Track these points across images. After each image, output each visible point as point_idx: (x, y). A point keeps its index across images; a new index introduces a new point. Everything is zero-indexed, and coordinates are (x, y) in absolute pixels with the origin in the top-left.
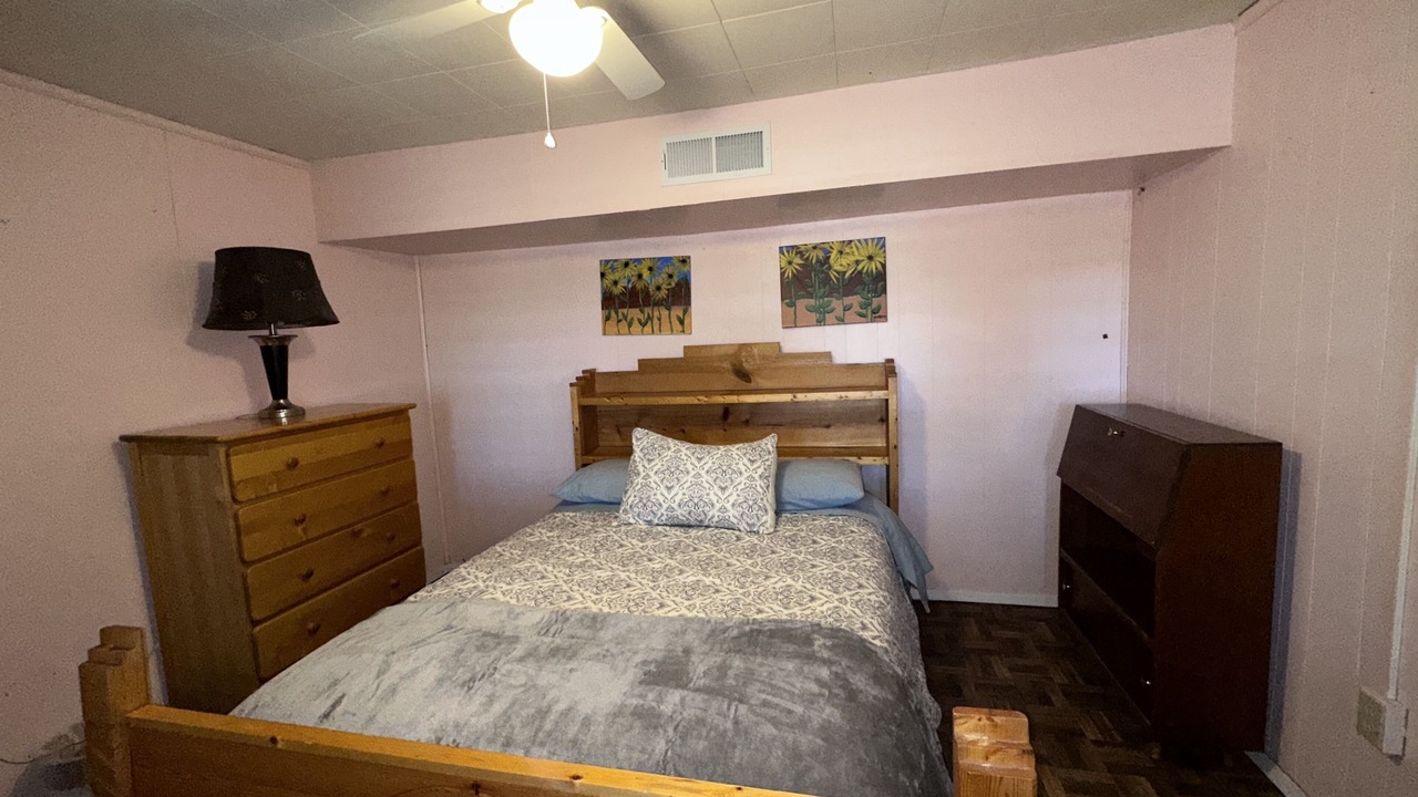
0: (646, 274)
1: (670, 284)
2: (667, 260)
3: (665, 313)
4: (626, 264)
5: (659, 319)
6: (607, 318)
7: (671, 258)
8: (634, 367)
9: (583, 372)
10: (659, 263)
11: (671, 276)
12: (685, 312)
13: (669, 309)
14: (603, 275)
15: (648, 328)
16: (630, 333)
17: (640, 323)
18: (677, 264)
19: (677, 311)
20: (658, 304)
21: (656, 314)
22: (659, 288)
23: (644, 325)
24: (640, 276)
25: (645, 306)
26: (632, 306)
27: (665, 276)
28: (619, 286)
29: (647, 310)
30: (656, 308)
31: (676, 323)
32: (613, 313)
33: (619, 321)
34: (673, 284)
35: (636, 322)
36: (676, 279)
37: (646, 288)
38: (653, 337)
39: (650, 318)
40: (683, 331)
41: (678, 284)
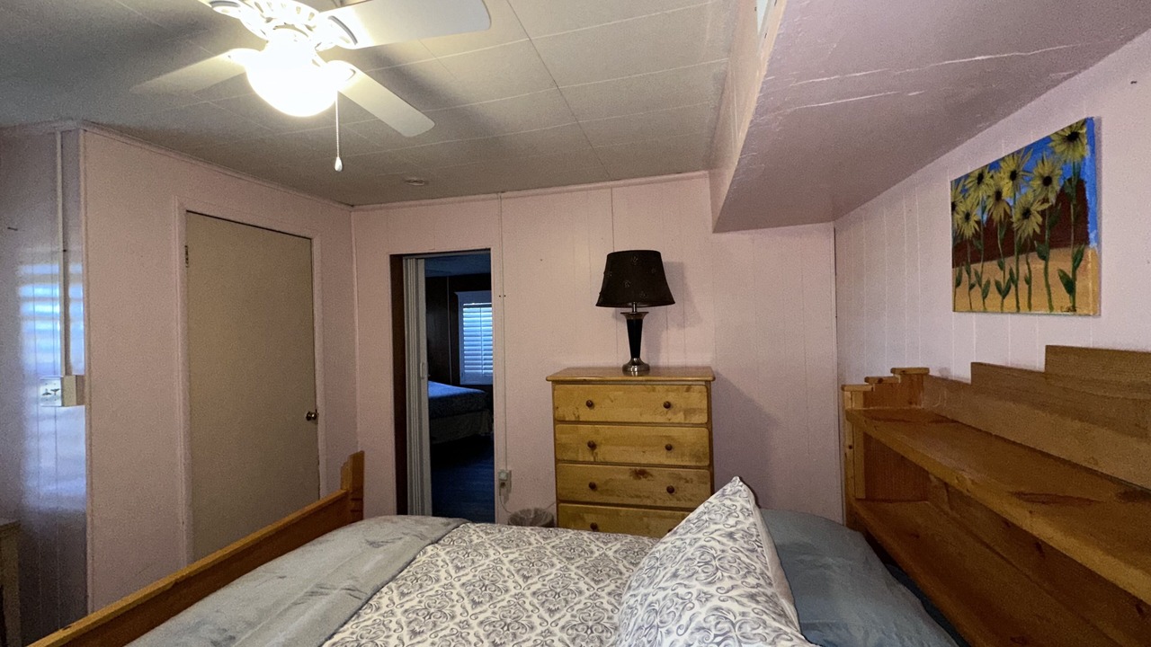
0: (1007, 187)
1: (1045, 200)
2: (1041, 146)
3: (1038, 265)
4: (980, 178)
5: (1028, 281)
6: (958, 283)
7: (1048, 140)
8: (963, 373)
9: (893, 371)
10: (1028, 157)
11: (1047, 181)
12: (1078, 260)
13: (1044, 258)
14: (954, 206)
15: (1010, 300)
16: (985, 311)
17: (999, 290)
18: (1060, 148)
19: (1061, 261)
20: (1026, 248)
21: (1023, 269)
22: (1026, 214)
23: (1004, 293)
24: (998, 195)
25: (1009, 253)
26: (988, 258)
27: (1037, 183)
28: (972, 223)
29: (1010, 262)
30: (1022, 257)
31: (1060, 291)
32: (965, 275)
33: (972, 287)
34: (1053, 199)
35: (993, 288)
36: (1057, 185)
37: (1008, 216)
38: (1016, 317)
39: (1013, 280)
40: (1073, 309)
41: (1062, 196)
